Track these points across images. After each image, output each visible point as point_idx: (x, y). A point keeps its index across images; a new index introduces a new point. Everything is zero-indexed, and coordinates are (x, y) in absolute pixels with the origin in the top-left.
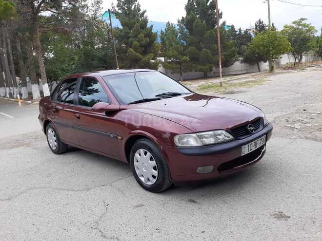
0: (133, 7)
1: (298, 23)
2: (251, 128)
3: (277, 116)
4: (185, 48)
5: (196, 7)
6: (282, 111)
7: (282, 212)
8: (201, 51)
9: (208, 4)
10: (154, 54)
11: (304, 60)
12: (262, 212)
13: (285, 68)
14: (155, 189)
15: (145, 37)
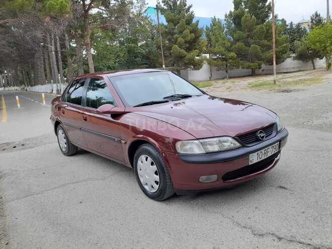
0: (178, 2)
2: (262, 135)
4: (232, 44)
10: (199, 50)
15: (190, 33)
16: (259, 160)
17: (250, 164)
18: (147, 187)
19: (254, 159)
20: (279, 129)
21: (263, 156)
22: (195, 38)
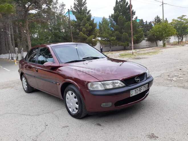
0: (83, 8)
1: (181, 18)
2: (138, 79)
3: (163, 73)
4: (113, 32)
5: (120, 8)
6: (166, 70)
7: (154, 134)
8: (122, 34)
9: (127, 7)
10: (95, 35)
11: (184, 40)
12: (141, 133)
13: (172, 45)
14: (77, 116)
15: (90, 26)
16: (136, 94)
17: (131, 96)
18: (70, 110)
19: (133, 93)
20: (148, 76)
21: (139, 91)
22: (92, 28)
